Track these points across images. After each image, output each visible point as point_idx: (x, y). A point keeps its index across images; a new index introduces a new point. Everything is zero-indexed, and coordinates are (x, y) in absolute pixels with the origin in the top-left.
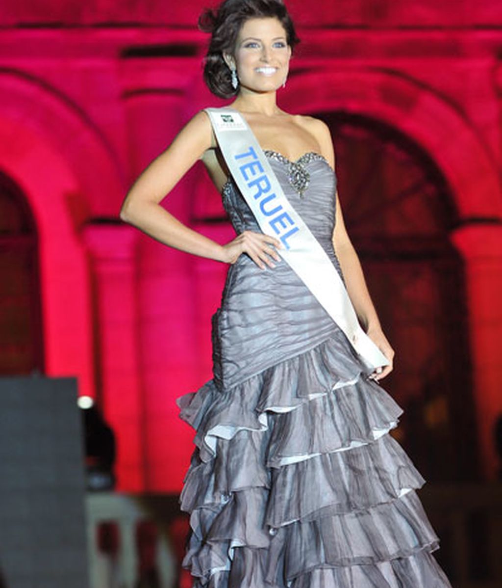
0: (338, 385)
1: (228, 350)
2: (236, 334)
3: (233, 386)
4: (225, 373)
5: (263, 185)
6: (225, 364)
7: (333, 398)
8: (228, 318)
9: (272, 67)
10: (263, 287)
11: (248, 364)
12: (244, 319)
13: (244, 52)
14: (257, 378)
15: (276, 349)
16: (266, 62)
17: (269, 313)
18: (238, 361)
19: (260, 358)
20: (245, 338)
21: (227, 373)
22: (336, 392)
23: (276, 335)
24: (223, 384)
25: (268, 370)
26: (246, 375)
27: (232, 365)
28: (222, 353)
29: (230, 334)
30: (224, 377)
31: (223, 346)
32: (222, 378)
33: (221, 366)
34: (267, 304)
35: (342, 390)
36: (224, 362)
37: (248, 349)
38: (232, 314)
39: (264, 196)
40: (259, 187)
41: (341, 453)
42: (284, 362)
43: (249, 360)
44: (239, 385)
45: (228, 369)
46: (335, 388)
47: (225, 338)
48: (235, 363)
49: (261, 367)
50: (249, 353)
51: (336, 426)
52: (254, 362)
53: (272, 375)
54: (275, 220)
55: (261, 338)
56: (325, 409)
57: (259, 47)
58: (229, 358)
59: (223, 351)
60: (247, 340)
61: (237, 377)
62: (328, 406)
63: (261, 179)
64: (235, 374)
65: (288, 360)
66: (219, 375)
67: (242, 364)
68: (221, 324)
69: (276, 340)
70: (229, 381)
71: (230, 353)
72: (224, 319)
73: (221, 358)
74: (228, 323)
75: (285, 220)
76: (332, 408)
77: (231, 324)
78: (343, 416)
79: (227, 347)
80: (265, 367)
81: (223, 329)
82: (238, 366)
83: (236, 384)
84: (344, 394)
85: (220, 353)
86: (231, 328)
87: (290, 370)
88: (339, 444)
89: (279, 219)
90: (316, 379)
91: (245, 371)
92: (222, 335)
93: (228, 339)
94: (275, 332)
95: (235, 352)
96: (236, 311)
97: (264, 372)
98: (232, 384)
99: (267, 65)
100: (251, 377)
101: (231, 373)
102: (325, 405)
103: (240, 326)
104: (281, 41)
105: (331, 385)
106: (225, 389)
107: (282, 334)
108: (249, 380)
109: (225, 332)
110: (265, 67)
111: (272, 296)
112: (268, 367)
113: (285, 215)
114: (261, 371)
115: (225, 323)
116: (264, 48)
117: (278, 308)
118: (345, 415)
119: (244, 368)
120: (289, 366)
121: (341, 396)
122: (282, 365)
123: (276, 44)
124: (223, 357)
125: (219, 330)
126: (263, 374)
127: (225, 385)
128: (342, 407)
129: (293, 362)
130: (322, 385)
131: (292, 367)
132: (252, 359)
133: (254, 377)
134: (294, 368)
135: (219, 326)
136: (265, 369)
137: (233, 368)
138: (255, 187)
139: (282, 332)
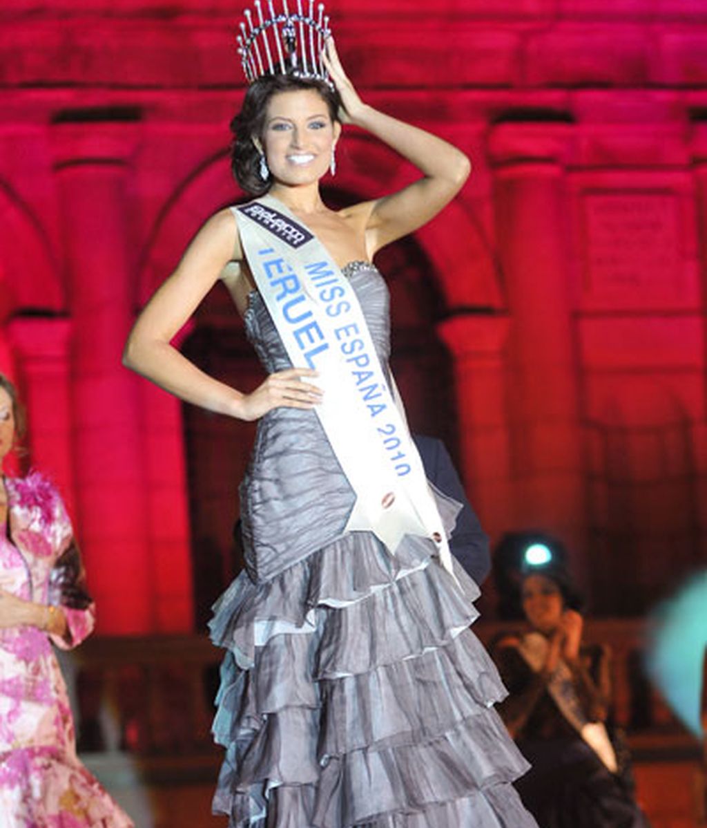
0: (403, 574)
1: (262, 531)
2: (271, 509)
3: (270, 577)
4: (259, 559)
5: (291, 284)
6: (259, 549)
7: (396, 589)
8: (260, 489)
9: (308, 154)
10: (303, 446)
11: (288, 548)
12: (281, 490)
13: (272, 135)
14: (300, 565)
15: (324, 526)
16: (298, 148)
17: (312, 481)
18: (275, 544)
19: (304, 539)
20: (283, 515)
21: (262, 560)
22: (399, 582)
23: (322, 508)
24: (256, 573)
25: (315, 554)
26: (286, 561)
27: (268, 549)
28: (255, 535)
29: (264, 510)
30: (259, 565)
31: (255, 525)
32: (255, 565)
33: (253, 550)
34: (309, 468)
35: (407, 580)
36: (258, 546)
37: (288, 528)
38: (266, 484)
39: (290, 297)
40: (284, 286)
41: (407, 661)
42: (334, 543)
43: (289, 542)
44: (277, 576)
45: (263, 555)
46: (399, 576)
47: (258, 515)
48: (272, 547)
49: (305, 550)
50: (288, 534)
51: (401, 627)
52: (296, 544)
53: (321, 560)
54: (301, 331)
55: (304, 513)
56: (386, 605)
57: (290, 128)
58: (264, 541)
59: (256, 532)
60: (287, 516)
61: (275, 564)
62: (389, 601)
63: (288, 278)
64: (272, 560)
65: (339, 540)
66: (251, 561)
67: (281, 548)
68: (252, 498)
69: (324, 514)
70: (265, 570)
71: (263, 534)
72: (255, 491)
73: (252, 540)
74: (261, 496)
75: (313, 331)
76: (395, 605)
77: (266, 497)
78: (411, 614)
79: (260, 526)
80: (310, 550)
81: (254, 504)
82: (275, 550)
83: (272, 575)
84: (409, 584)
85: (251, 533)
86: (264, 502)
87: (343, 553)
88: (407, 651)
89: (306, 329)
90: (375, 565)
91: (284, 556)
92: (254, 512)
93: (263, 517)
94: (321, 504)
95: (273, 532)
96: (270, 480)
97: (310, 556)
98: (269, 573)
99: (302, 152)
100: (292, 563)
101: (267, 560)
102: (385, 598)
103: (276, 499)
104: (318, 119)
105: (393, 574)
106: (260, 580)
107: (329, 507)
108: (290, 568)
109: (257, 507)
110: (298, 155)
111: (316, 457)
112: (313, 551)
113: (314, 324)
114: (306, 556)
115: (257, 496)
116: (295, 128)
117: (323, 472)
118: (413, 614)
119: (283, 552)
120: (342, 546)
121: (405, 587)
122: (332, 546)
123: (312, 124)
124: (255, 539)
125: (250, 503)
126: (307, 560)
127: (260, 575)
128: (407, 603)
129: (347, 542)
130: (384, 574)
131: (345, 548)
132: (293, 541)
133: (296, 565)
134: (348, 549)
135: (250, 500)
136: (310, 553)
137: (270, 553)
138: (280, 286)
139: (330, 504)
